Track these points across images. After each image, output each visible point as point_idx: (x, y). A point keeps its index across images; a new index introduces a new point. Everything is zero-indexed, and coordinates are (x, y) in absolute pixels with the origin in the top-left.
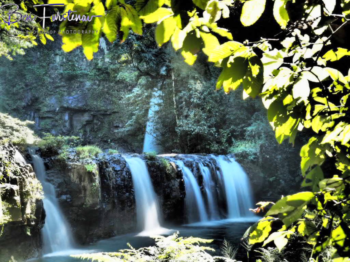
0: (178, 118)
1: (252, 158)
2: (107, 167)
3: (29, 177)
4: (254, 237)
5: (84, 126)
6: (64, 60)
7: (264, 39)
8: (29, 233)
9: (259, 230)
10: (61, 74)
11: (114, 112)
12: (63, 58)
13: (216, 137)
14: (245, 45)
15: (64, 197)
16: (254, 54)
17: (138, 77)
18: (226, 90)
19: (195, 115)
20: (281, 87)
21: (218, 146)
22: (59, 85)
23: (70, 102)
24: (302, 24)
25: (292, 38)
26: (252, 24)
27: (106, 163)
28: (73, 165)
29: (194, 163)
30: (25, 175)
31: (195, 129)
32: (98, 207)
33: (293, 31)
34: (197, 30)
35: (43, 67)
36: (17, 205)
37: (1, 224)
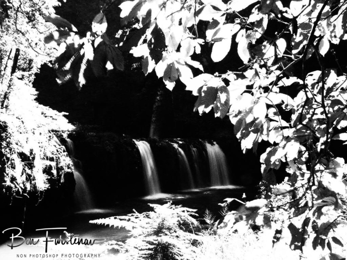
2: (121, 148)
3: (63, 156)
7: (231, 72)
14: (216, 76)
16: (223, 84)
18: (201, 112)
20: (244, 108)
24: (260, 60)
25: (253, 70)
26: (220, 60)
27: (121, 145)
28: (96, 146)
29: (186, 145)
30: (60, 155)
33: (253, 66)
34: (175, 63)
36: (54, 177)
37: (42, 190)
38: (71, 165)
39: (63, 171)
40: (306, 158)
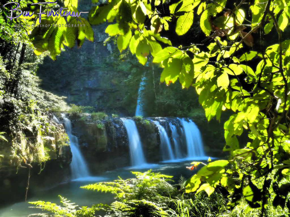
0: (157, 95)
1: (203, 119)
2: (111, 126)
3: (61, 132)
4: (189, 188)
5: (98, 99)
6: (86, 58)
7: (193, 44)
8: (62, 167)
9: (192, 183)
10: (84, 67)
11: (118, 91)
12: (85, 57)
13: (180, 106)
14: (180, 49)
15: (84, 144)
16: (187, 56)
17: (131, 68)
18: (167, 83)
19: (167, 93)
20: (208, 79)
21: (182, 112)
22: (83, 74)
23: (89, 84)
24: (221, 32)
25: (214, 43)
27: (110, 123)
28: (89, 124)
29: (166, 123)
30: (59, 131)
31: (167, 101)
32: (105, 150)
33: (215, 38)
35: (73, 63)
36: (53, 150)
37: (43, 161)
38: (68, 139)
39: (61, 145)
40: (267, 125)
